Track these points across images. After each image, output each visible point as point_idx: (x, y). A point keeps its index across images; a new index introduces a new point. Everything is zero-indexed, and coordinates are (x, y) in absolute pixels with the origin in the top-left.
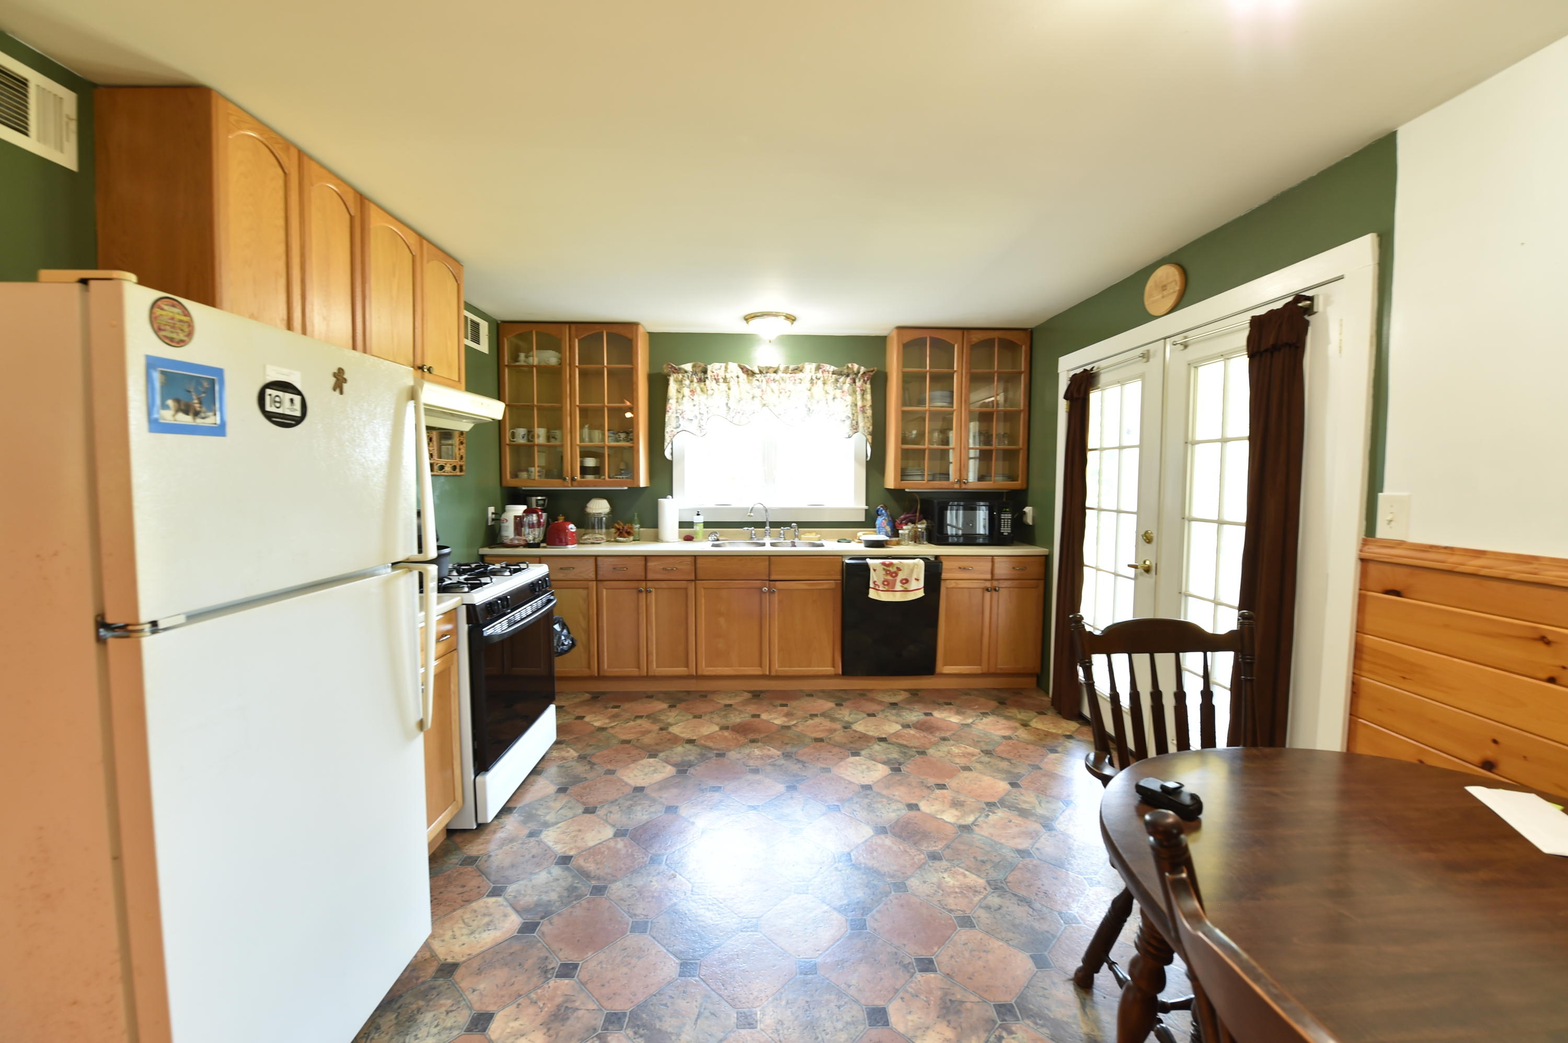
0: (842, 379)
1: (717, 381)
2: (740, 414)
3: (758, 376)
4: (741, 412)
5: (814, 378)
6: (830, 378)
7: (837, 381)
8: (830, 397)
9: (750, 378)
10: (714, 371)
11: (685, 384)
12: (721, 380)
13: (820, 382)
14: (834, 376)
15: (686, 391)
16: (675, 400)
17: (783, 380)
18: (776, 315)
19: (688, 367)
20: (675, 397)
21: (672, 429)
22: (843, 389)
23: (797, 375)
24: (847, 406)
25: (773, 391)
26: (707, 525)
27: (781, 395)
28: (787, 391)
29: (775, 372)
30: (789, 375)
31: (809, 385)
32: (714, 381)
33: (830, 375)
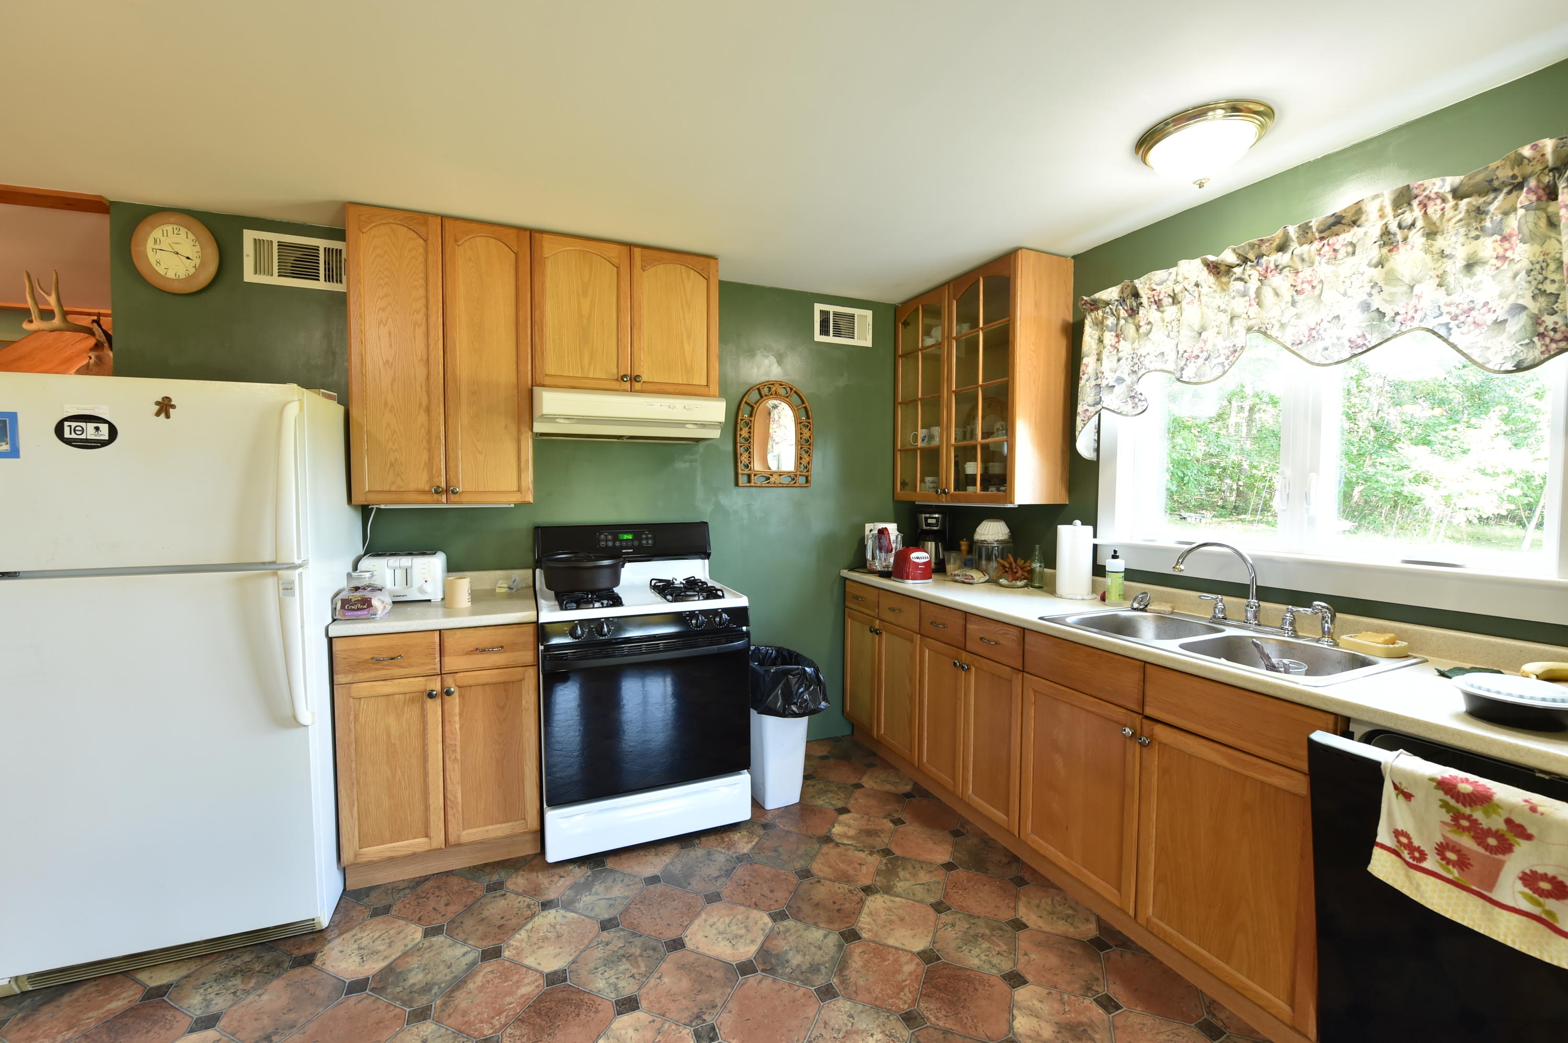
0: (1497, 203)
1: (1158, 303)
2: (1201, 361)
3: (1238, 271)
4: (1205, 355)
5: (1393, 227)
6: (1449, 213)
7: (1479, 212)
8: (1454, 267)
9: (1224, 279)
10: (1155, 287)
11: (1107, 326)
12: (1167, 301)
13: (1416, 237)
14: (1464, 204)
15: (1109, 337)
16: (1095, 357)
17: (1303, 260)
18: (1198, 113)
19: (1111, 294)
20: (1095, 352)
21: (1086, 407)
22: (1507, 231)
23: (1342, 237)
24: (1515, 276)
25: (1277, 294)
26: (1131, 575)
27: (1298, 298)
28: (1315, 283)
29: (1282, 248)
30: (1317, 245)
31: (1375, 253)
32: (1155, 307)
33: (1452, 202)
